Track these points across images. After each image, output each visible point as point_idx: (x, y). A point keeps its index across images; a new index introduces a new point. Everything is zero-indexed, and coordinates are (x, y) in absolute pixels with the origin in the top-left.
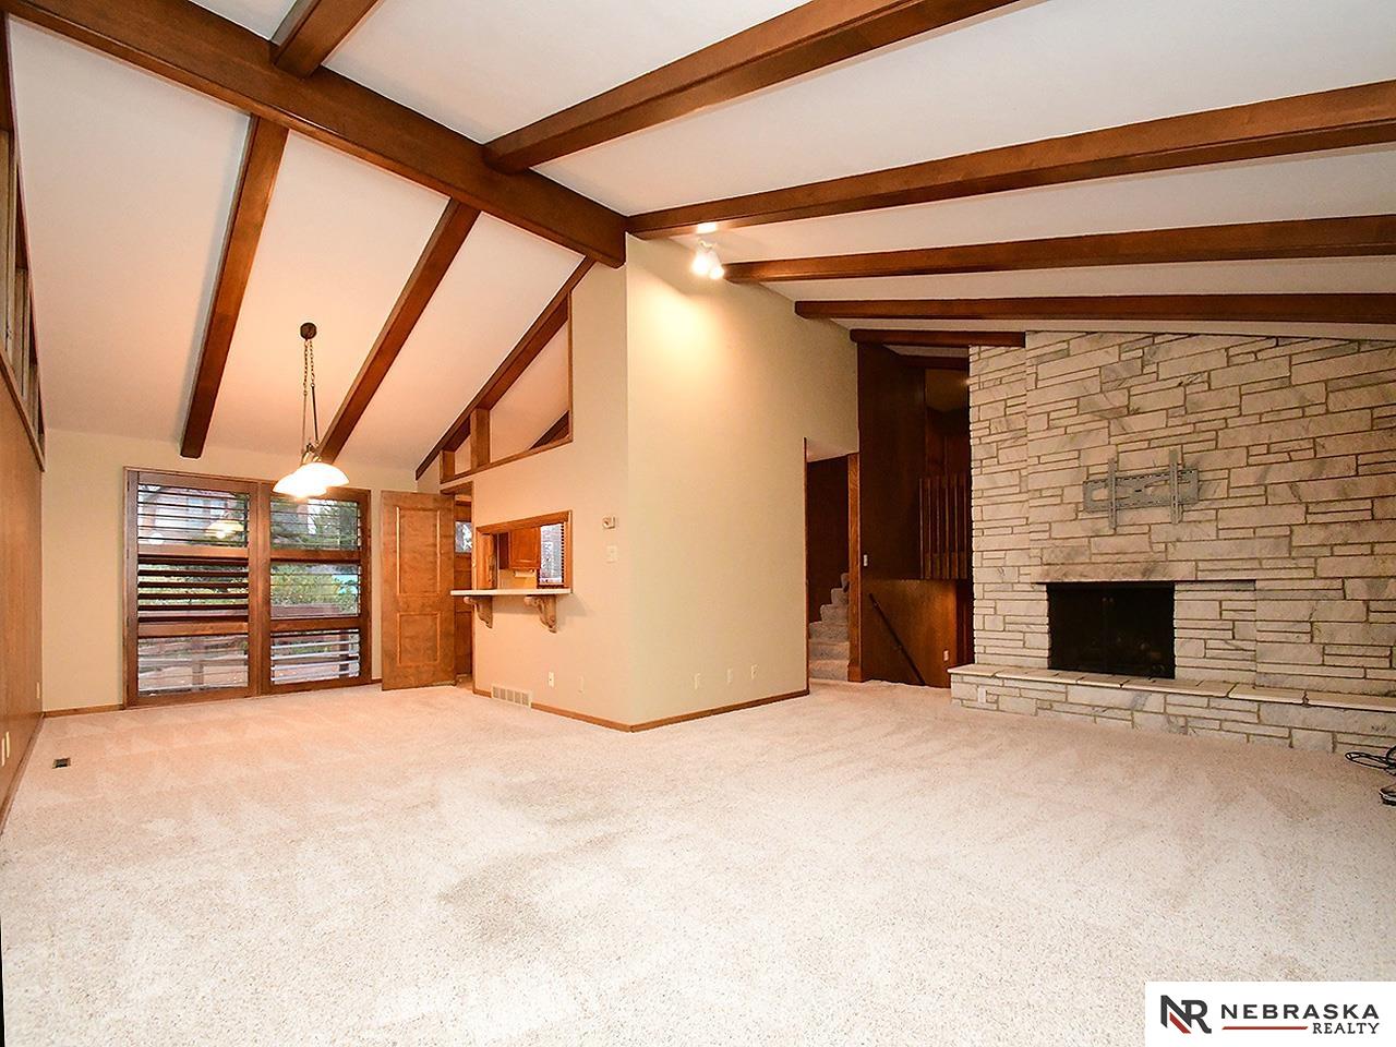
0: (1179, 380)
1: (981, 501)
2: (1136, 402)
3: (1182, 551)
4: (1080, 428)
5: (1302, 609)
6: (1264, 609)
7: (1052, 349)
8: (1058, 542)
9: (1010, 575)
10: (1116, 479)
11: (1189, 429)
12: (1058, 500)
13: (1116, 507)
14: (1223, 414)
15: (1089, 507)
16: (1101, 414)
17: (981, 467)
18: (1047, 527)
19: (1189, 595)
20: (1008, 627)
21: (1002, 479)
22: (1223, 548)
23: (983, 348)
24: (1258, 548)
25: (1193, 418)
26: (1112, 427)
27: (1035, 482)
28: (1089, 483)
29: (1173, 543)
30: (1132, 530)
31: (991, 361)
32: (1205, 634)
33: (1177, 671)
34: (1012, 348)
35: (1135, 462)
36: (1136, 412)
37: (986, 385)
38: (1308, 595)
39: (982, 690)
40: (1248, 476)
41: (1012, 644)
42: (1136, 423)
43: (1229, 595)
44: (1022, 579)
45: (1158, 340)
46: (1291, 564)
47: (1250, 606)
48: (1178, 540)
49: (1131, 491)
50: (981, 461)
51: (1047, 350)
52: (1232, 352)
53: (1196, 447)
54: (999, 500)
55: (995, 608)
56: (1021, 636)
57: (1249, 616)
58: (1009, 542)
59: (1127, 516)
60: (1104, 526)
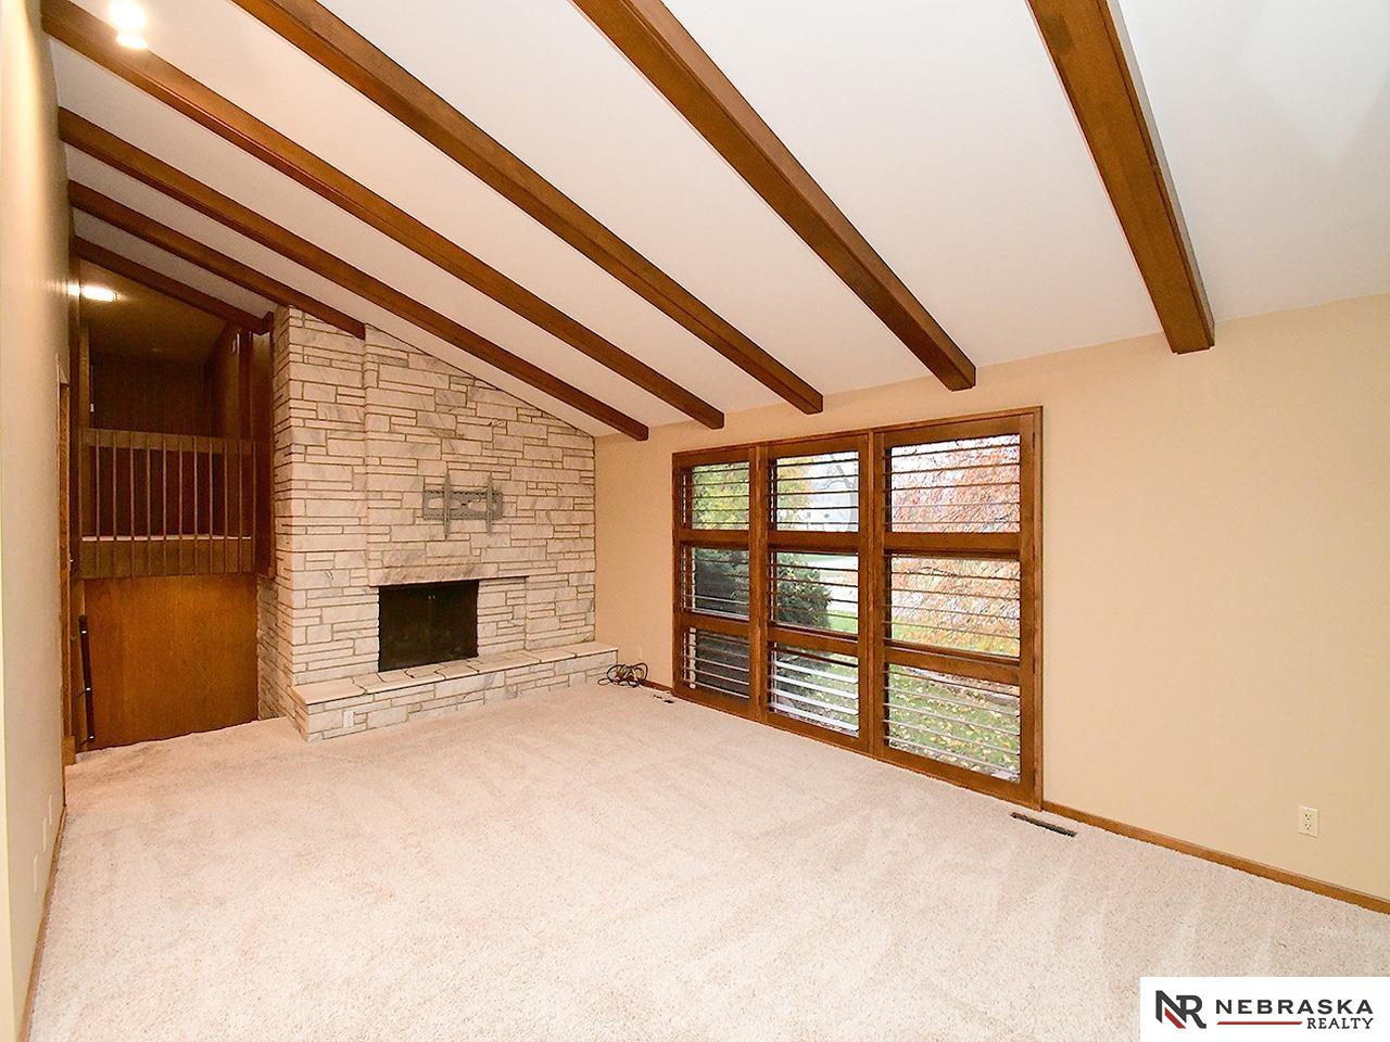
0: (490, 421)
1: (305, 494)
2: (461, 429)
3: (491, 555)
4: (420, 440)
5: (549, 595)
6: (532, 596)
7: (394, 354)
8: (399, 546)
9: (340, 578)
10: (446, 491)
11: (495, 461)
12: (398, 504)
13: (447, 516)
14: (514, 455)
15: (427, 514)
16: (434, 431)
17: (306, 454)
18: (386, 529)
19: (488, 589)
20: (336, 637)
21: (331, 473)
22: (513, 554)
23: (308, 316)
24: (531, 553)
25: (498, 453)
26: (444, 445)
27: (374, 483)
28: (427, 493)
29: (486, 549)
30: (458, 537)
31: (319, 335)
32: (497, 618)
33: (480, 650)
34: (344, 332)
35: (462, 481)
36: (461, 438)
37: (312, 360)
38: (554, 584)
39: (349, 713)
40: (526, 503)
41: (342, 653)
42: (463, 447)
43: (513, 587)
44: (355, 582)
45: (477, 383)
46: (546, 564)
47: (522, 594)
48: (489, 547)
49: (459, 503)
50: (306, 447)
51: (388, 353)
52: (520, 411)
53: (501, 476)
54: (326, 494)
55: (320, 616)
56: (350, 643)
57: (521, 601)
58: (339, 542)
59: (455, 525)
60: (439, 531)
